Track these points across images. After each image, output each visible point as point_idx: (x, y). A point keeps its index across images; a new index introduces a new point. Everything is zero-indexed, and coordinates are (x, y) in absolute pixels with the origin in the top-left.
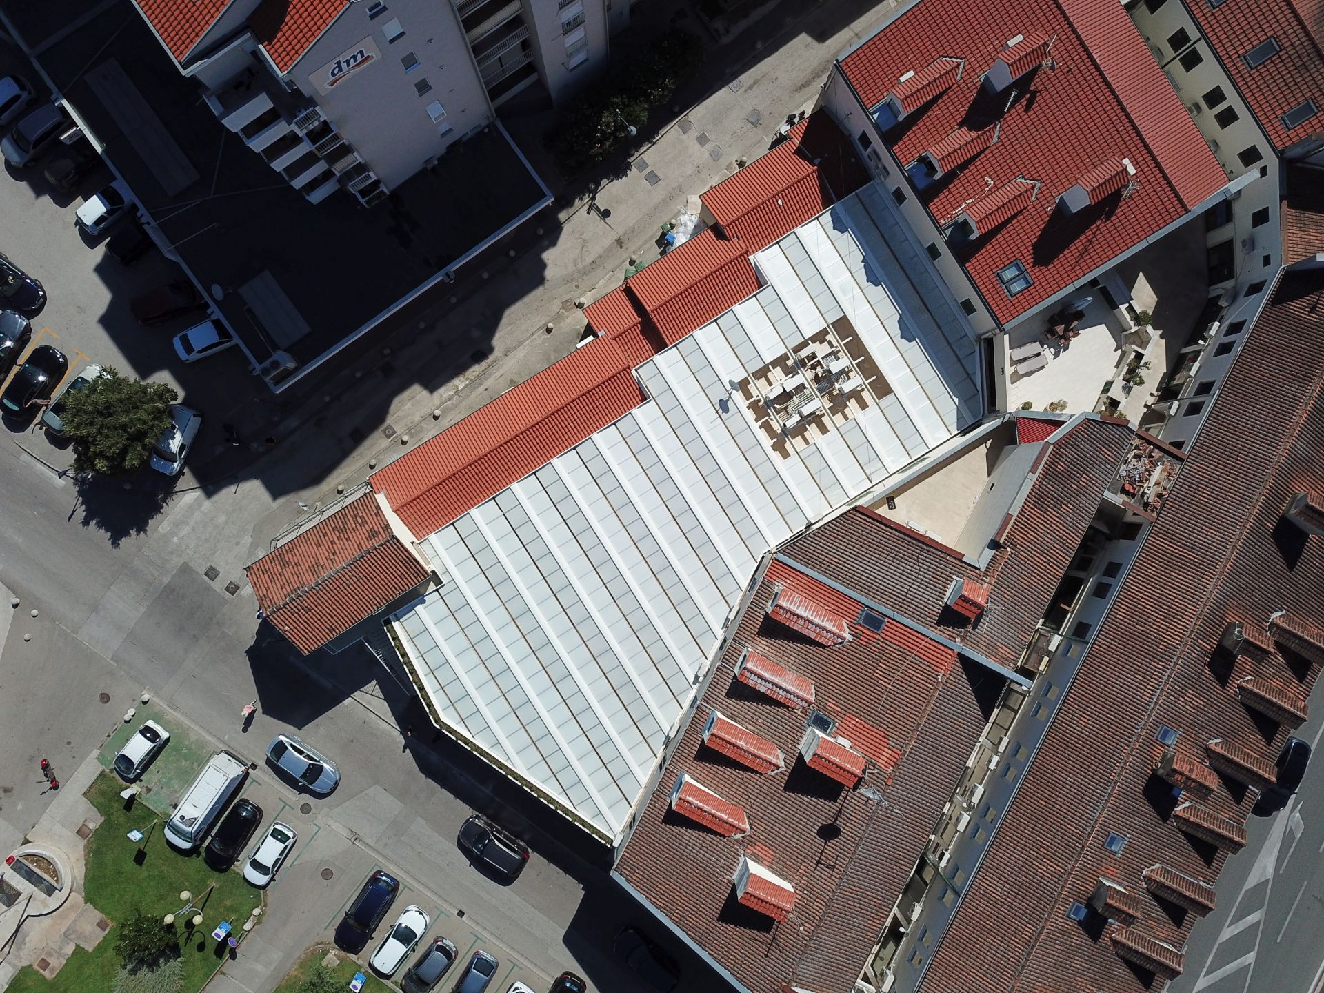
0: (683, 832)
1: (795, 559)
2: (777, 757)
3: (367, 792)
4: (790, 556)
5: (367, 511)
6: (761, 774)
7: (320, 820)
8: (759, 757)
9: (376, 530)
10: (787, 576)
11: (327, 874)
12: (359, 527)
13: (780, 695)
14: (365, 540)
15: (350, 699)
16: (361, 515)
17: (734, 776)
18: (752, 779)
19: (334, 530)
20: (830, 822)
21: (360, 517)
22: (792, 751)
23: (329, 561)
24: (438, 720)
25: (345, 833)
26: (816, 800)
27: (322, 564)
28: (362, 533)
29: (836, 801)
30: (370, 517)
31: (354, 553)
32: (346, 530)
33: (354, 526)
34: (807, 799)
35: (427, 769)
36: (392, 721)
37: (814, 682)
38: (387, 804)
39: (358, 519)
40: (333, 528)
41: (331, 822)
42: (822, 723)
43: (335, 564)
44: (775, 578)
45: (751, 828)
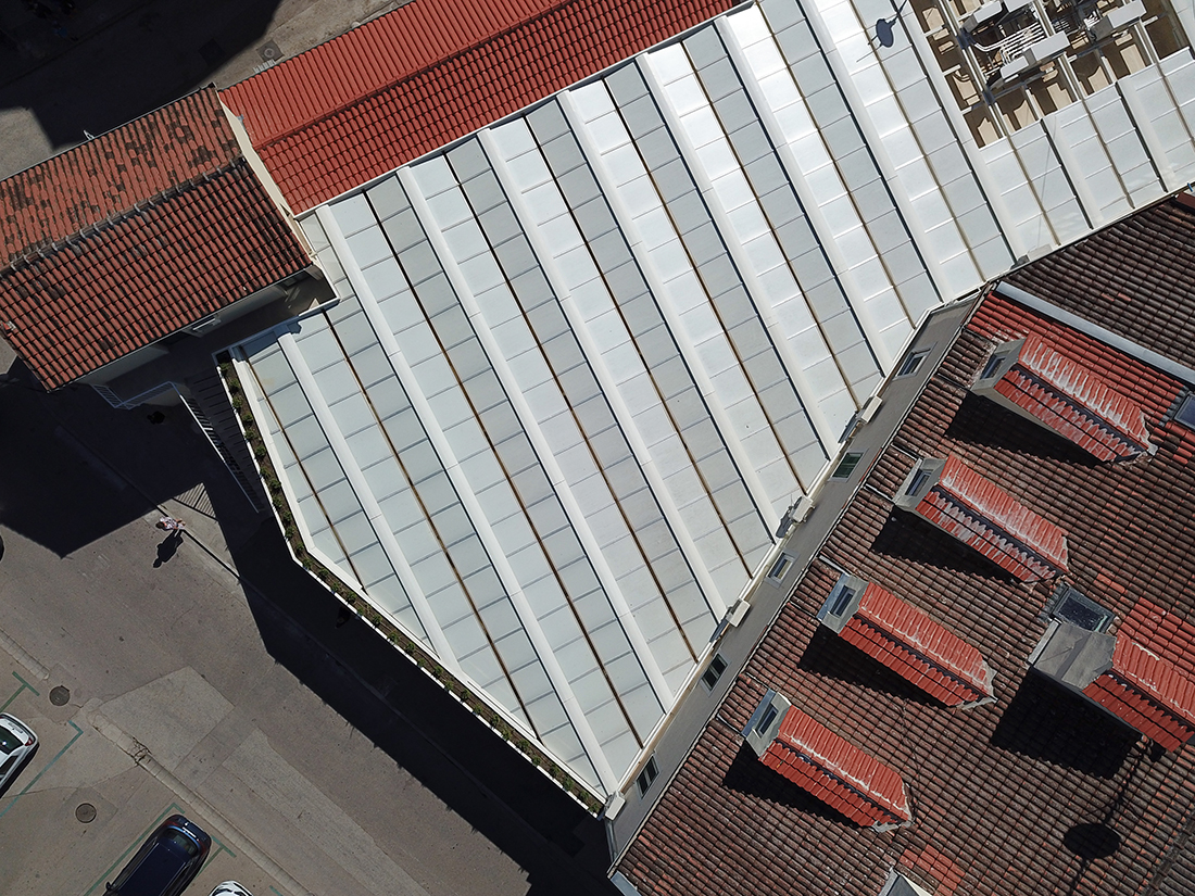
0: (768, 807)
1: (1037, 292)
2: (982, 675)
3: (170, 676)
4: (1025, 286)
5: (197, 119)
6: (943, 706)
7: (83, 718)
8: (944, 671)
9: (210, 149)
10: (1015, 325)
11: (86, 813)
12: (177, 145)
13: (999, 551)
14: (186, 166)
15: (155, 512)
16: (184, 123)
17: (881, 706)
18: (922, 715)
19: (127, 149)
20: (1094, 820)
21: (182, 128)
22: (1013, 667)
23: (109, 199)
24: (301, 551)
25: (125, 744)
26: (1063, 772)
27: (94, 203)
28: (184, 152)
29: (1111, 778)
30: (202, 129)
31: (160, 186)
32: (151, 147)
33: (168, 142)
34: (1043, 767)
35: (279, 646)
36: (227, 557)
37: (1067, 533)
38: (203, 700)
39: (179, 130)
40: (126, 145)
41: (101, 723)
42: (1082, 616)
43: (118, 205)
44: (989, 327)
45: (914, 814)
